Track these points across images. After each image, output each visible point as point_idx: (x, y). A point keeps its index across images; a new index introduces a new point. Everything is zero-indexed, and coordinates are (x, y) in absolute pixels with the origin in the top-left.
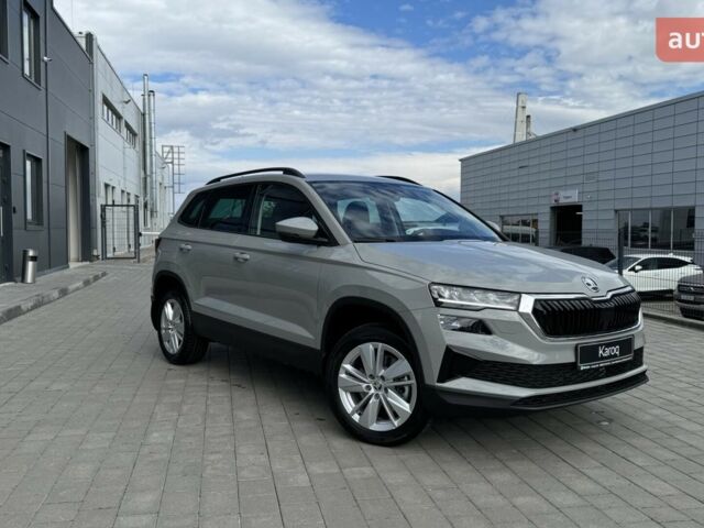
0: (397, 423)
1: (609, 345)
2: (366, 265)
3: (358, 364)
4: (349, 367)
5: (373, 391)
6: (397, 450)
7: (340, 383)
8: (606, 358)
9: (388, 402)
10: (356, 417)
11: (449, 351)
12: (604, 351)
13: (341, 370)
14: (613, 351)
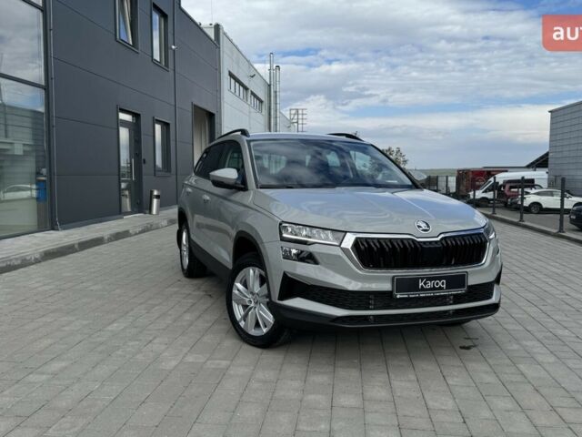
0: (265, 330)
1: (431, 279)
2: (255, 207)
3: (245, 284)
4: (239, 285)
5: (252, 305)
6: (265, 351)
7: (233, 297)
8: (427, 290)
9: (260, 314)
10: (242, 324)
11: (285, 276)
12: (425, 284)
13: (234, 287)
14: (437, 284)
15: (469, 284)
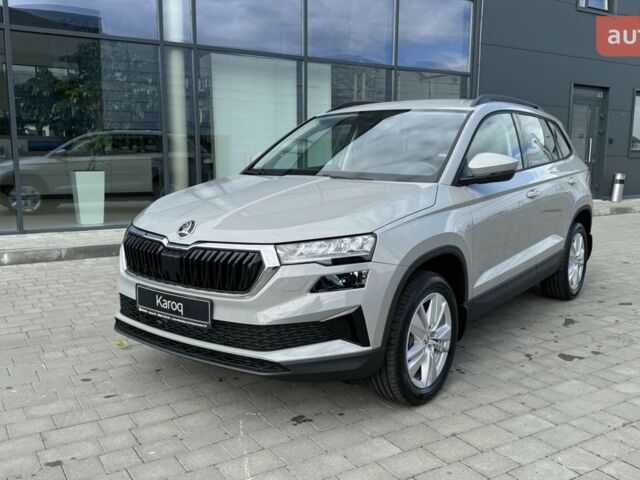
1: (167, 298)
8: (165, 310)
14: (174, 306)
15: (216, 317)
